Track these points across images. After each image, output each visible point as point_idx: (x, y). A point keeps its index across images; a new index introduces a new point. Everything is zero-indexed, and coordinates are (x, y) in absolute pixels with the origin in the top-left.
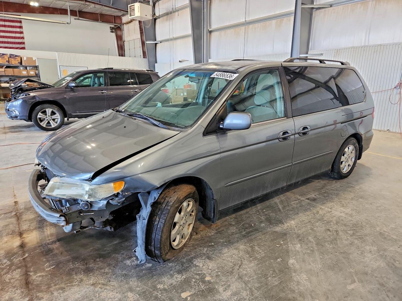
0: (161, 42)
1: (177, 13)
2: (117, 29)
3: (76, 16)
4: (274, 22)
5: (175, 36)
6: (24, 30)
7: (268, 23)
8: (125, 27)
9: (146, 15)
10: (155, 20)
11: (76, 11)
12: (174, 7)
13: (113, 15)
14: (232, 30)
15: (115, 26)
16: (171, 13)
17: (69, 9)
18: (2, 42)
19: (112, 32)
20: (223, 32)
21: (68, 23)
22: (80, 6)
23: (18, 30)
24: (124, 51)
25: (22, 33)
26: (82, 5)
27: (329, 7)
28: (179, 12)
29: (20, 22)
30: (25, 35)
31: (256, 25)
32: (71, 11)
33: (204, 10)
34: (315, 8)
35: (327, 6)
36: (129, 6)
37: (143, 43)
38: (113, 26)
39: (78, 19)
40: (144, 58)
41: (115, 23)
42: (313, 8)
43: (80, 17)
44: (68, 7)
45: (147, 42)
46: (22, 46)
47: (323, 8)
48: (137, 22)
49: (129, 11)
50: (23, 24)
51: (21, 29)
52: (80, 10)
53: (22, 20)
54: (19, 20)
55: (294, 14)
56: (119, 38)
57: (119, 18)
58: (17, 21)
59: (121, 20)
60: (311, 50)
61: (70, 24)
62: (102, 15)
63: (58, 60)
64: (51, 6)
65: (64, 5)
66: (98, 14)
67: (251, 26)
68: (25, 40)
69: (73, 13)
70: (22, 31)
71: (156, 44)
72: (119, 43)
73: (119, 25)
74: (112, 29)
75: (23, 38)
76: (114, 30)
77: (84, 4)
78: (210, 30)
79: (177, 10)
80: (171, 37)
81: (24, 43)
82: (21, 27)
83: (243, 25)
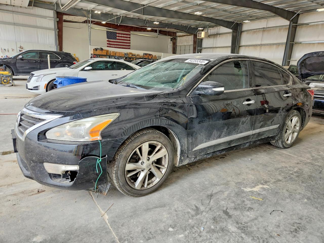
0: (205, 48)
1: (219, 36)
2: (174, 39)
6: (131, 39)
9: (206, 37)
12: (218, 32)
13: (173, 32)
16: (215, 35)
19: (171, 41)
21: (157, 37)
24: (176, 51)
25: (130, 40)
30: (131, 42)
37: (194, 48)
38: (172, 37)
41: (173, 36)
43: (159, 33)
45: (198, 48)
46: (129, 47)
49: (198, 35)
50: (131, 36)
53: (131, 34)
54: (129, 34)
56: (174, 44)
57: (175, 33)
59: (176, 34)
62: (169, 32)
66: (167, 31)
68: (131, 44)
71: (202, 49)
72: (174, 47)
73: (175, 37)
74: (171, 39)
75: (130, 43)
78: (240, 45)
79: (220, 34)
80: (214, 46)
81: (130, 46)
82: (130, 38)
83: (259, 45)
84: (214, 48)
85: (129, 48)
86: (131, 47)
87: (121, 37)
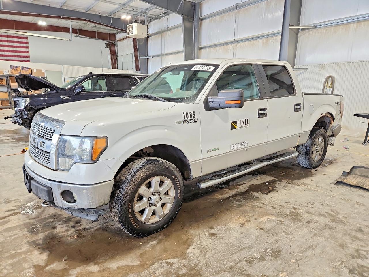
0: (152, 57)
1: (168, 32)
2: (112, 45)
3: (77, 34)
4: (261, 41)
5: (166, 52)
6: (29, 45)
7: (255, 41)
8: (119, 44)
9: (142, 34)
10: (148, 37)
11: (76, 30)
12: (166, 27)
13: (108, 33)
14: (221, 48)
15: (110, 42)
16: (163, 32)
17: (71, 27)
18: (2, 55)
19: (107, 48)
20: (212, 49)
21: (69, 40)
22: (81, 25)
23: (24, 45)
24: (117, 64)
25: (27, 48)
26: (83, 24)
27: (313, 29)
28: (171, 31)
29: (27, 38)
30: (30, 50)
31: (244, 43)
32: (73, 29)
33: (195, 30)
34: (301, 29)
35: (312, 28)
36: (127, 25)
37: (136, 58)
38: (108, 42)
39: (78, 36)
40: (136, 70)
41: (110, 40)
42: (298, 29)
43: (79, 34)
44: (71, 26)
45: (140, 57)
46: (27, 59)
47: (307, 29)
48: (132, 40)
49: (127, 30)
50: (29, 40)
51: (27, 44)
52: (80, 29)
53: (28, 37)
54: (25, 36)
55: (281, 34)
56: (113, 53)
58: (24, 37)
59: (115, 37)
60: (296, 65)
61: (72, 40)
62: (99, 33)
63: (63, 72)
64: (55, 25)
65: (67, 24)
66: (95, 32)
67: (239, 44)
69: (75, 31)
70: (27, 46)
71: (148, 58)
72: (113, 57)
73: (113, 42)
74: (107, 45)
75: (28, 52)
76: (108, 46)
77: (85, 24)
78: (200, 47)
79: (169, 30)
80: (163, 53)
81: (29, 57)
82: (27, 43)
83: (231, 43)
84: (163, 55)
85: (28, 61)
86: (30, 59)
87: (8, 41)
